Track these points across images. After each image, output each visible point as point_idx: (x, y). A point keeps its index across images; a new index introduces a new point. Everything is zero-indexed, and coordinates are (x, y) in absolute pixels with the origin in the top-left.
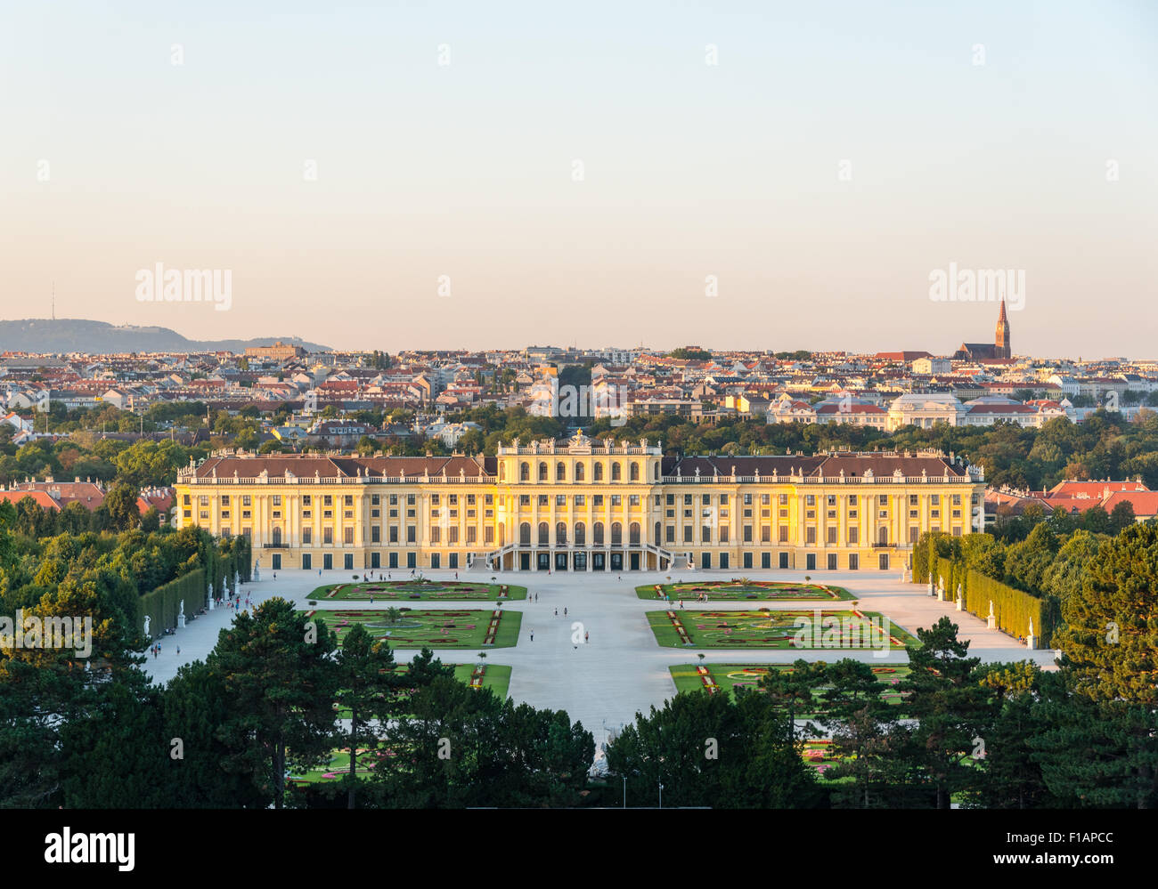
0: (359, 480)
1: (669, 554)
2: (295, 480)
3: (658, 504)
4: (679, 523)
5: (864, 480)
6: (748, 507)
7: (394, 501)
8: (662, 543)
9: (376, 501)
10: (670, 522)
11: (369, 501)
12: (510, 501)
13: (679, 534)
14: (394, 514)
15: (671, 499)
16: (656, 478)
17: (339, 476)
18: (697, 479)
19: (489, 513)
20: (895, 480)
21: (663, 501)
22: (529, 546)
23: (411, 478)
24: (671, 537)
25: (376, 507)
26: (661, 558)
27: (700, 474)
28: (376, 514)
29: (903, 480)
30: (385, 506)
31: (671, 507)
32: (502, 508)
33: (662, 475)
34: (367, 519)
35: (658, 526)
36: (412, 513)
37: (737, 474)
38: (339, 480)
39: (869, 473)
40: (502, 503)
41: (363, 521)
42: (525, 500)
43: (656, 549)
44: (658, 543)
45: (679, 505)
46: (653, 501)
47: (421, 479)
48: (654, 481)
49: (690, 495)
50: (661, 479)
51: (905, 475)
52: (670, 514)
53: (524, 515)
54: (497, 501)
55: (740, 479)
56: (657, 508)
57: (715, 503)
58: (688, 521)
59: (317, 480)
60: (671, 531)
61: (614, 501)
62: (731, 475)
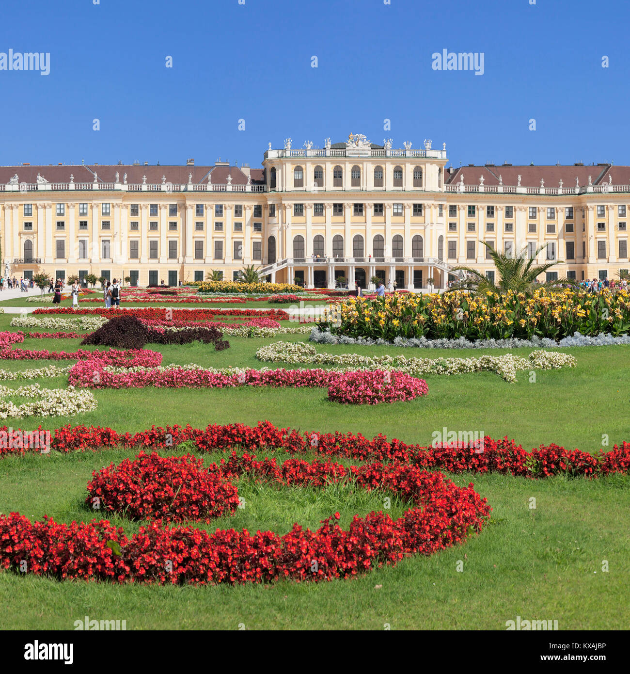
0: (118, 187)
2: (49, 187)
3: (440, 215)
4: (462, 237)
7: (154, 212)
8: (444, 259)
9: (135, 211)
10: (453, 237)
11: (127, 211)
12: (281, 210)
13: (462, 250)
14: (154, 226)
15: (453, 210)
16: (439, 186)
17: (96, 181)
18: (482, 188)
19: (258, 226)
21: (446, 212)
22: (304, 261)
24: (452, 254)
25: (135, 219)
27: (485, 184)
28: (135, 226)
30: (144, 217)
31: (453, 220)
32: (271, 219)
33: (446, 183)
35: (441, 239)
36: (174, 226)
37: (523, 184)
40: (271, 214)
42: (299, 209)
44: (441, 258)
45: (462, 217)
46: (435, 213)
47: (183, 188)
48: (437, 189)
49: (473, 207)
50: (444, 188)
52: (452, 226)
53: (297, 227)
54: (266, 213)
55: (526, 190)
56: (440, 220)
57: (500, 215)
58: (472, 236)
59: (72, 186)
60: (453, 247)
61: (396, 211)
62: (516, 185)
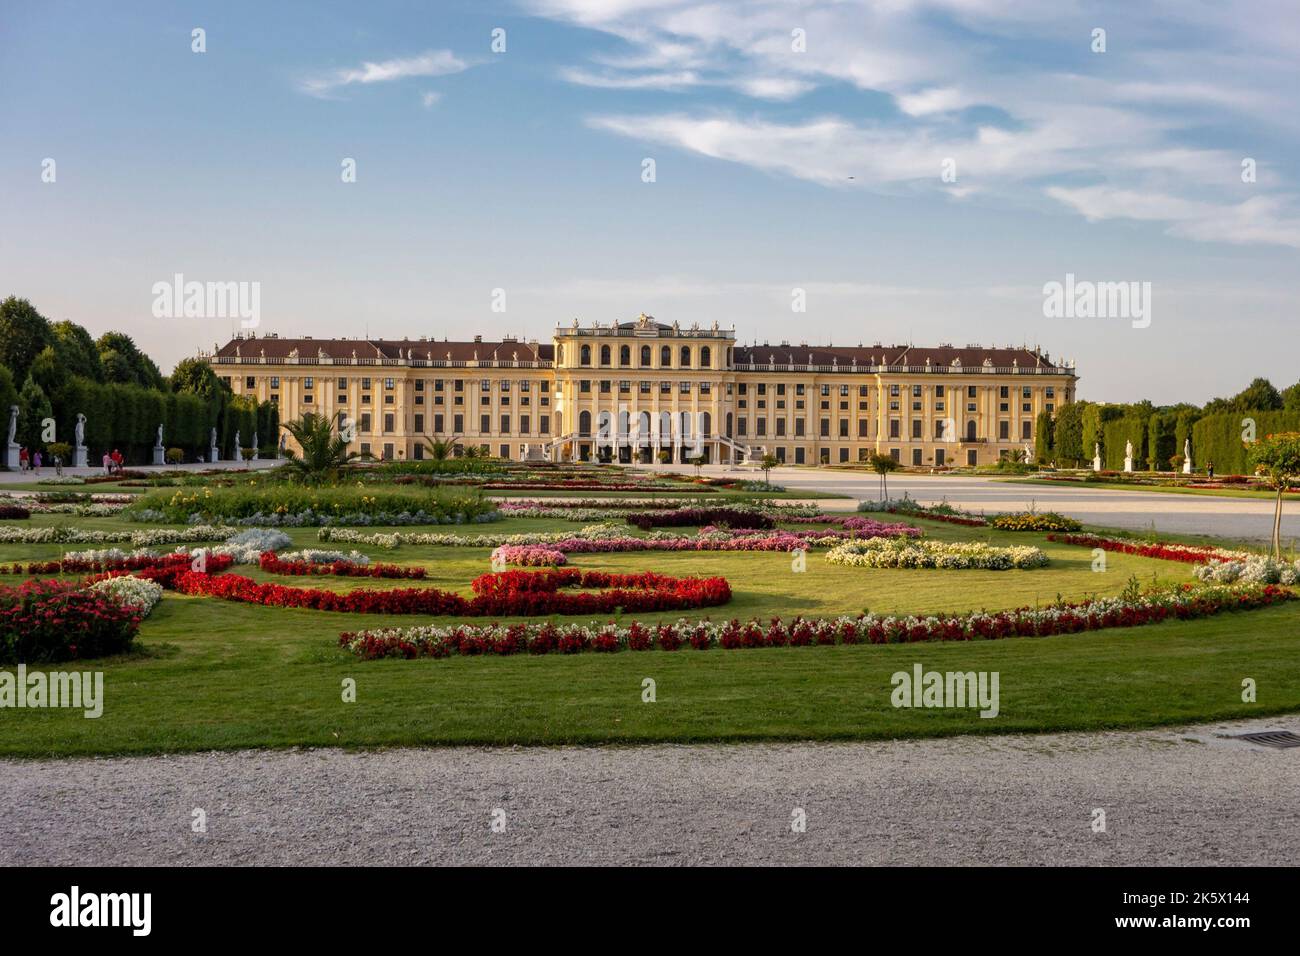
0: (401, 362)
1: (742, 447)
2: (332, 362)
3: (730, 393)
4: (752, 414)
5: (951, 370)
6: (825, 399)
7: (439, 386)
8: (734, 436)
9: (419, 386)
10: (742, 414)
11: (412, 387)
12: (569, 386)
13: (752, 427)
14: (439, 401)
15: (743, 389)
16: (728, 365)
17: (380, 357)
18: (772, 367)
19: (545, 402)
20: (984, 370)
21: (735, 391)
22: (589, 436)
23: (459, 363)
24: (742, 430)
25: (419, 393)
26: (735, 450)
27: (775, 362)
28: (419, 401)
29: (993, 370)
30: (429, 392)
31: (743, 397)
32: (559, 395)
33: (735, 362)
34: (410, 406)
35: (730, 416)
36: (459, 401)
37: (814, 363)
38: (379, 362)
39: (956, 362)
40: (559, 390)
41: (406, 408)
42: (585, 386)
43: (728, 441)
44: (729, 435)
45: (752, 396)
46: (724, 390)
47: (470, 363)
48: (726, 368)
49: (764, 385)
50: (733, 366)
51: (995, 365)
52: (742, 404)
53: (583, 403)
54: (553, 388)
55: (817, 368)
56: (729, 397)
57: (790, 393)
58: (762, 414)
59: (354, 361)
60: (742, 423)
61: (683, 389)
62: (808, 363)
